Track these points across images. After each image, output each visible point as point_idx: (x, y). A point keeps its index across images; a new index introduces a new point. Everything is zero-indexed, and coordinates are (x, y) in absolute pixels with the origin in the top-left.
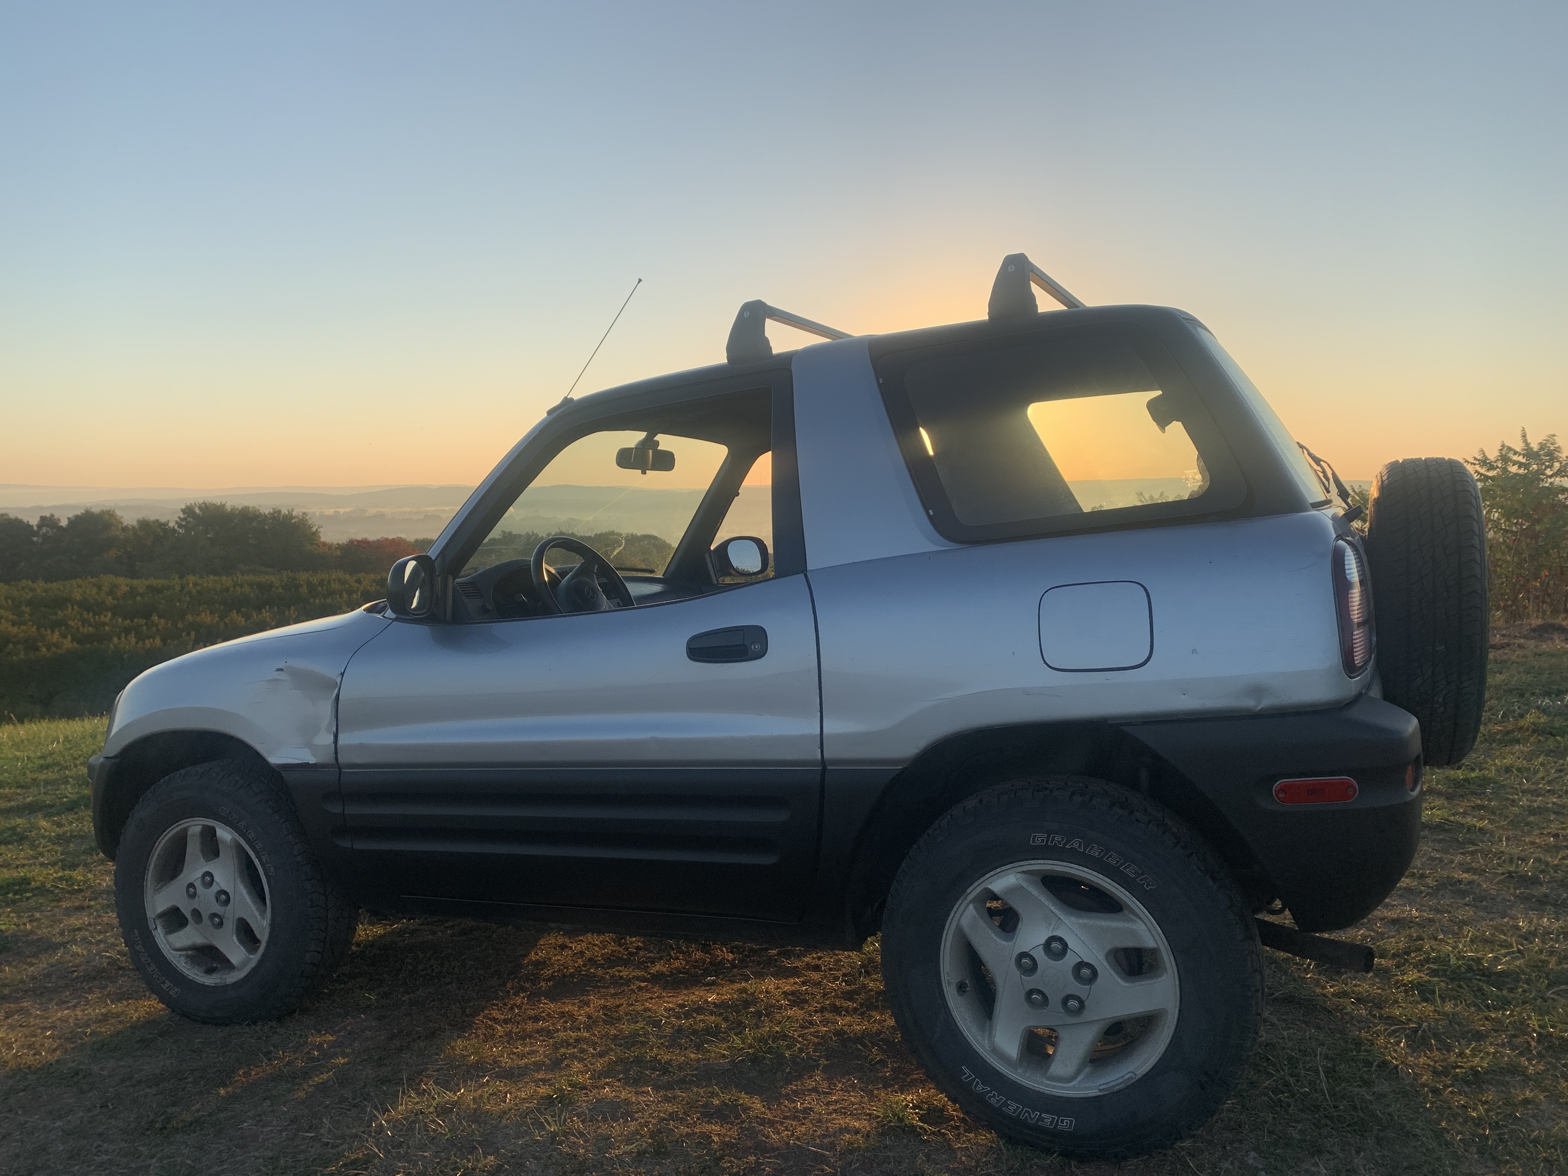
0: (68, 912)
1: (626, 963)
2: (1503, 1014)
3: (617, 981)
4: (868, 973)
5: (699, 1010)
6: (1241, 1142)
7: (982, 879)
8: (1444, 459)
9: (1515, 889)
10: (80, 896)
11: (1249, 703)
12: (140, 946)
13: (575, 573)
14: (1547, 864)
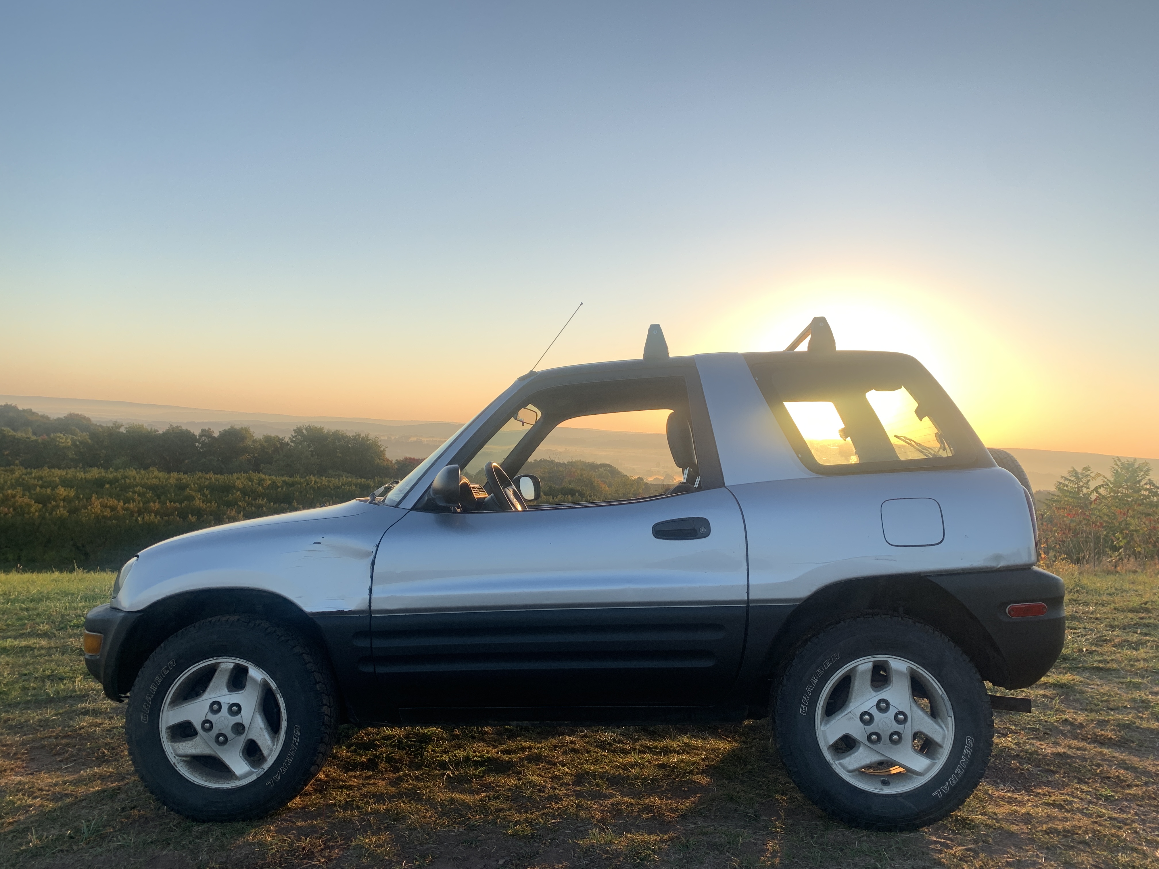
11: (994, 565)
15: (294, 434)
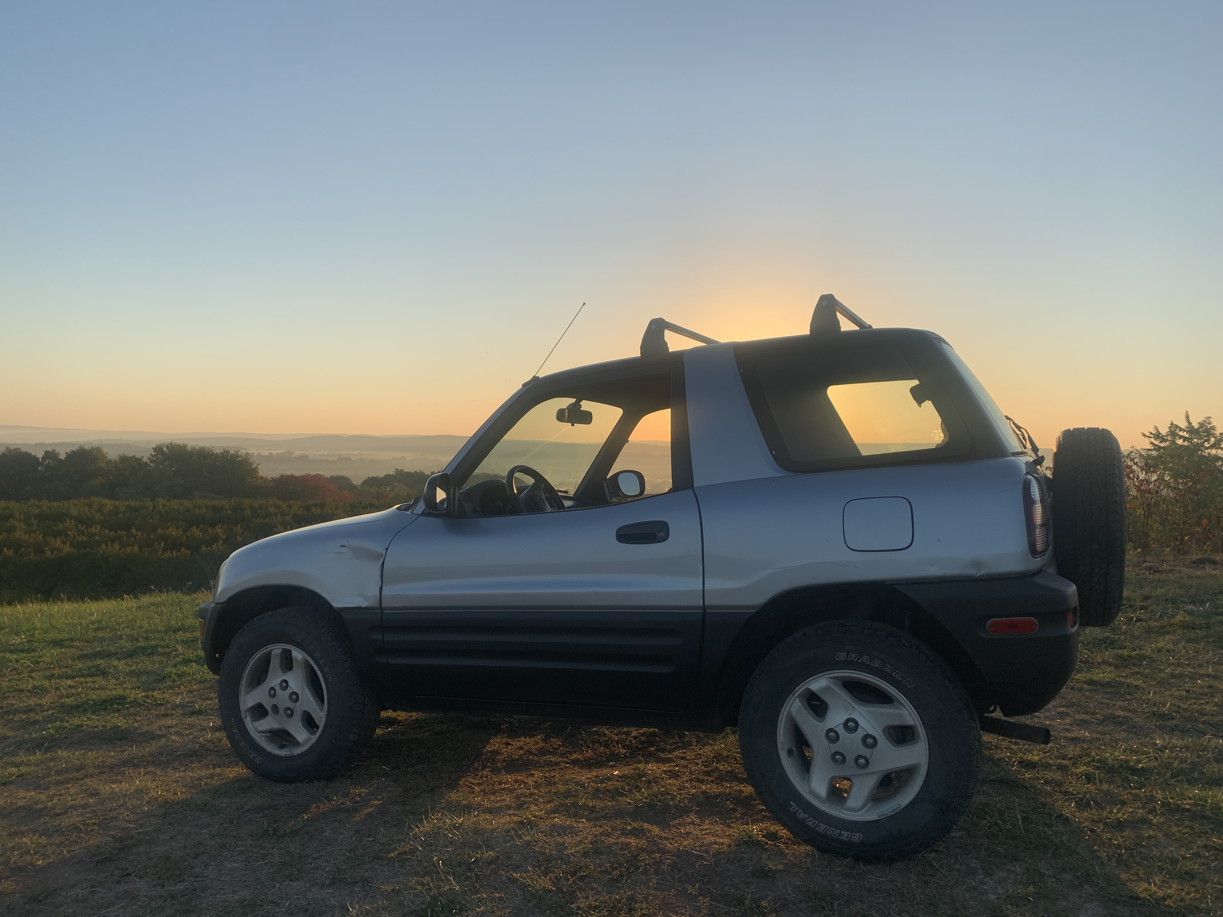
0: (158, 717)
1: (553, 754)
2: (1140, 792)
3: (549, 764)
4: (718, 762)
5: (609, 779)
6: (967, 854)
7: (805, 682)
8: (1099, 429)
9: (1156, 721)
10: (163, 708)
11: (972, 572)
12: (235, 729)
13: (530, 489)
14: (1179, 707)
15: (153, 454)
